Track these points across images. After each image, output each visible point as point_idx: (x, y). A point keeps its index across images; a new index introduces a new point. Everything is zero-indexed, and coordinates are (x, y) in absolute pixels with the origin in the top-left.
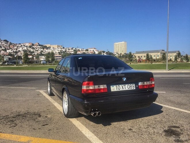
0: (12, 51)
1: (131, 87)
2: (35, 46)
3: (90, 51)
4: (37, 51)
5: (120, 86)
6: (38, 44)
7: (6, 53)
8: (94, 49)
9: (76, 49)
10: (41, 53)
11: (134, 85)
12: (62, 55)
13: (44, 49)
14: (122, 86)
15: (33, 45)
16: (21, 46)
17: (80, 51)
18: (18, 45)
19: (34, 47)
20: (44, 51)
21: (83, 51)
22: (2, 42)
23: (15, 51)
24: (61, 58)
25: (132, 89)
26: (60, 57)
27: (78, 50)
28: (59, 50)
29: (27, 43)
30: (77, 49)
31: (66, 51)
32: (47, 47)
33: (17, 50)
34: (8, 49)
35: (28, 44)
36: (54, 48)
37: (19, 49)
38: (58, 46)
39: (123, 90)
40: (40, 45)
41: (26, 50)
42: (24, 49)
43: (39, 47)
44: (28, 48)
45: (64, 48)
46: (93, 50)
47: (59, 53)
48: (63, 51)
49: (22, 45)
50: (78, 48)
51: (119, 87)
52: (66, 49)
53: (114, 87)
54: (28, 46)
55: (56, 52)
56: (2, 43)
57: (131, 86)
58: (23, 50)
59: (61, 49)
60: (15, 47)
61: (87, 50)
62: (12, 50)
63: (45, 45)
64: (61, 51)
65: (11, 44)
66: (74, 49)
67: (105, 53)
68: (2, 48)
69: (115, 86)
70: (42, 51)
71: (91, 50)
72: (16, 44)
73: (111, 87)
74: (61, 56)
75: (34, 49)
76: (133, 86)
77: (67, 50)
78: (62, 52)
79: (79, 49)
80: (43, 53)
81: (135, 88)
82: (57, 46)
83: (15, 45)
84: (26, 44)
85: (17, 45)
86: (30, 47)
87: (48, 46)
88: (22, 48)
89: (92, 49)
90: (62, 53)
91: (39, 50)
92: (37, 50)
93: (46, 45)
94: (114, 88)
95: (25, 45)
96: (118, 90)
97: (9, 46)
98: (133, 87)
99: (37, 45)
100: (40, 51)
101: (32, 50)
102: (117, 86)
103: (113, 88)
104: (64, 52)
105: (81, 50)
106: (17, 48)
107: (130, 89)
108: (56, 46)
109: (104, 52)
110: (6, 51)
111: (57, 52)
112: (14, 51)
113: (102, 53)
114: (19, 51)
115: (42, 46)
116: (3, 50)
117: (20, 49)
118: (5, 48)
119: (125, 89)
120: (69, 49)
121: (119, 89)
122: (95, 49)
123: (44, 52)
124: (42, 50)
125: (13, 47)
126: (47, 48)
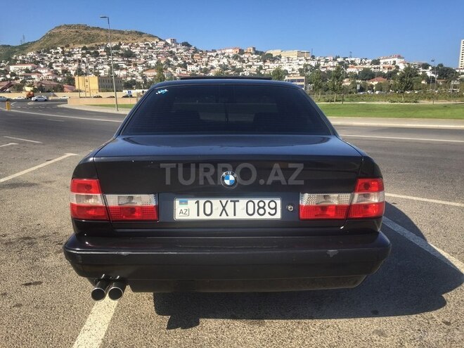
0: (198, 68)
1: (261, 211)
2: (246, 56)
3: (385, 63)
4: (250, 66)
5: (213, 201)
6: (254, 49)
7: (185, 72)
8: (396, 59)
9: (344, 58)
10: (259, 72)
11: (279, 202)
12: (307, 77)
13: (265, 62)
14: (224, 201)
15: (242, 52)
16: (217, 55)
17: (356, 65)
18: (211, 54)
19: (242, 56)
20: (266, 67)
21: (365, 64)
22: (179, 46)
23: (203, 67)
24: (303, 83)
25: (267, 216)
26: (302, 81)
27: (352, 62)
28: (300, 63)
29: (229, 49)
30: (348, 59)
31: (318, 66)
32: (274, 56)
33: (207, 65)
34: (190, 64)
35: (231, 50)
36: (288, 58)
37: (211, 64)
38: (300, 54)
39: (224, 217)
40: (257, 53)
41: (227, 66)
42: (222, 63)
43: (255, 56)
44: (231, 61)
45: (313, 57)
46: (395, 62)
47: (300, 70)
48: (311, 66)
49: (219, 52)
50: (351, 57)
51: (208, 205)
52: (319, 60)
53: (186, 203)
54: (231, 55)
55: (293, 70)
56: (180, 51)
57: (261, 204)
58: (219, 65)
59: (307, 60)
60: (204, 59)
61: (376, 62)
62: (197, 66)
63: (268, 52)
64: (305, 65)
65: (196, 51)
66: (339, 60)
67: (430, 68)
68: (178, 60)
69: (192, 203)
70: (261, 68)
71: (386, 60)
72: (207, 51)
73: (177, 202)
74: (304, 78)
75: (244, 62)
76: (272, 205)
77: (322, 64)
78: (309, 67)
79: (353, 59)
80: (262, 72)
81: (278, 216)
82: (296, 53)
83: (203, 54)
84: (227, 51)
85: (208, 54)
86: (235, 57)
87: (275, 53)
88: (219, 61)
89: (392, 60)
90: (307, 70)
91: (255, 63)
92: (250, 63)
93: (271, 52)
94: (187, 210)
95: (224, 54)
96: (202, 217)
97: (192, 56)
98: (273, 212)
99: (251, 53)
100: (255, 67)
101: (238, 65)
102: (202, 202)
103: (183, 207)
104: (313, 69)
105: (358, 61)
106: (208, 61)
107: (256, 217)
108: (293, 54)
109: (426, 66)
110: (186, 68)
111: (296, 68)
112: (201, 69)
113: (421, 69)
114: (212, 68)
115: (261, 53)
116: (180, 65)
117: (215, 63)
118: (185, 62)
119: (231, 217)
120: (327, 61)
121: (208, 212)
122: (399, 57)
123: (265, 70)
124: (261, 63)
125: (199, 58)
126: (273, 59)
